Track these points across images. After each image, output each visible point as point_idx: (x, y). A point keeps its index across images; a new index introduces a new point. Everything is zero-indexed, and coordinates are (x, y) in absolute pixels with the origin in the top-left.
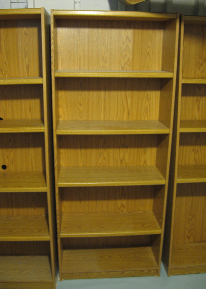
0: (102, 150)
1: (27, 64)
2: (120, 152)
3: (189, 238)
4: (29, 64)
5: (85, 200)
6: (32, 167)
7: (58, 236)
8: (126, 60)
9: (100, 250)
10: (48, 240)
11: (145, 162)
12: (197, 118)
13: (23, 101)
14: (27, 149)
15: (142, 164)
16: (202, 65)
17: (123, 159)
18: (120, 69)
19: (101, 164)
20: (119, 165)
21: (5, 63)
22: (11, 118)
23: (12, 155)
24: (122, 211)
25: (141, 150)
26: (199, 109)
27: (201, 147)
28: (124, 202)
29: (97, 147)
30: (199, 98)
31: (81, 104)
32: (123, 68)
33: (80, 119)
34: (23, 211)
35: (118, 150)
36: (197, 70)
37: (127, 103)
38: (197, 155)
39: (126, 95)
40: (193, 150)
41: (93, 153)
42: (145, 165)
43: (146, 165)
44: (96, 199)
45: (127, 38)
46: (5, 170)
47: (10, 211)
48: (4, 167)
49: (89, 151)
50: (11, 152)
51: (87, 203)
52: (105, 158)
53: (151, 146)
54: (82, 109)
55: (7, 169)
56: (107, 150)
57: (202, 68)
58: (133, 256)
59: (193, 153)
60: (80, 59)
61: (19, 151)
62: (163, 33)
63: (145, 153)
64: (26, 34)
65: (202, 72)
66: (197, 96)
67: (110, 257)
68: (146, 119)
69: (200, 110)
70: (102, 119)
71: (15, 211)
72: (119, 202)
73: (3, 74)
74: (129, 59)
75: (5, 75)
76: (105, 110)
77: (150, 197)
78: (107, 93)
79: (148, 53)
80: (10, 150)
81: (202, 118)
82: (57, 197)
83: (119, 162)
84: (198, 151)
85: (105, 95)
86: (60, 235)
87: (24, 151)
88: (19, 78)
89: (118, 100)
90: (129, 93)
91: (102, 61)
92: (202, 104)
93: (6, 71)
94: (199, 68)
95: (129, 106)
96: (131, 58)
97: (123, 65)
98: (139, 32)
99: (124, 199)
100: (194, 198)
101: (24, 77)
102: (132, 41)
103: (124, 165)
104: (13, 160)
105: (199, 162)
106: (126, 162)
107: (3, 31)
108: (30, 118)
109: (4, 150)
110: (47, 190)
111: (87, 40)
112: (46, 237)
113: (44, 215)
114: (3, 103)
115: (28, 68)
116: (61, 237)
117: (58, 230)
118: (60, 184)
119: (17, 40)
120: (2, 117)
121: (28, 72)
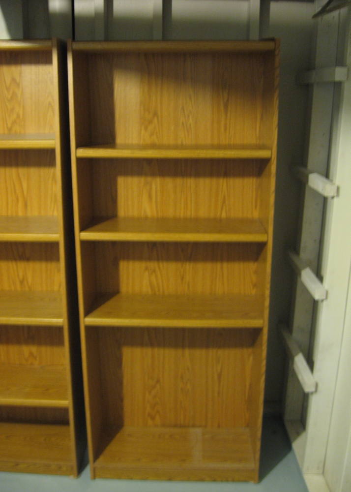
2: (17, 267)
8: (14, 116)
11: (61, 285)
12: (149, 214)
16: (150, 122)
17: (23, 279)
18: (6, 132)
20: (19, 288)
24: (32, 364)
25: (52, 265)
26: (150, 197)
27: (161, 264)
28: (34, 349)
30: (149, 179)
32: (10, 130)
35: (14, 263)
36: (143, 131)
38: (153, 278)
39: (18, 175)
40: (146, 269)
45: (13, 80)
57: (150, 128)
59: (147, 273)
63: (59, 271)
65: (152, 135)
66: (146, 175)
67: (6, 437)
68: (55, 214)
69: (154, 199)
72: (26, 349)
74: (18, 116)
79: (50, 104)
81: (157, 212)
83: (18, 284)
84: (154, 271)
89: (6, 182)
90: (22, 171)
92: (156, 188)
94: (146, 129)
95: (25, 191)
96: (21, 113)
97: (9, 125)
98: (32, 70)
99: (34, 344)
100: (156, 350)
102: (21, 85)
103: (27, 289)
105: (159, 290)
106: (30, 284)
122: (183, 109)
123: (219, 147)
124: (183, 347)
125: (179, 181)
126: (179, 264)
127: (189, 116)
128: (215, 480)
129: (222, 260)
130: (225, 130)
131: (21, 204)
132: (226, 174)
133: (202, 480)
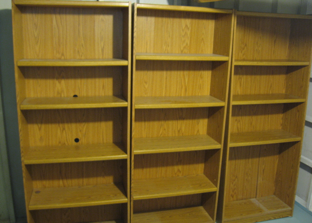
0: (163, 122)
1: (102, 47)
2: (178, 123)
3: (233, 197)
4: (104, 47)
5: (147, 167)
6: (103, 139)
7: (132, 198)
8: (185, 45)
9: (159, 212)
10: (126, 202)
11: (198, 131)
12: (239, 93)
13: (97, 80)
14: (99, 123)
15: (195, 133)
16: (243, 49)
17: (180, 129)
18: (180, 52)
19: (161, 134)
20: (177, 135)
21: (82, 46)
22: (85, 95)
23: (84, 129)
24: (178, 176)
25: (195, 121)
26: (241, 85)
27: (243, 117)
28: (180, 167)
29: (159, 119)
30: (241, 76)
31: (146, 83)
32: (182, 51)
33: (146, 96)
34: (92, 181)
35: (176, 121)
36: (240, 53)
37: (185, 81)
38: (239, 125)
39: (184, 75)
40: (236, 120)
41: (155, 125)
42: (198, 134)
43: (199, 134)
44: (156, 166)
45: (186, 26)
46: (78, 143)
47: (81, 181)
48: (77, 140)
49: (151, 123)
50: (84, 126)
51: (148, 170)
52: (165, 129)
53: (203, 117)
54: (146, 86)
55: (80, 142)
56: (167, 122)
57: (243, 52)
58: (190, 214)
59: (236, 122)
60: (147, 43)
61: (91, 125)
62: (215, 24)
63: (198, 124)
64: (102, 20)
65: (244, 55)
66: (240, 74)
67: (170, 217)
68: (200, 94)
69: (242, 86)
70: (164, 95)
71: (85, 181)
72: (176, 168)
73: (79, 55)
74: (187, 44)
75: (82, 56)
76: (166, 87)
77: (201, 163)
78: (169, 72)
79: (203, 39)
80: (83, 124)
81: (243, 92)
82: (133, 164)
83: (177, 132)
84: (240, 121)
85: (167, 74)
86: (133, 198)
87: (97, 124)
88: (94, 60)
89: (177, 79)
90: (186, 73)
91: (165, 45)
92: (243, 81)
93: (83, 53)
94: (241, 52)
95: (186, 83)
96: (189, 43)
97: (182, 49)
98: (195, 22)
99: (180, 164)
100: (237, 161)
101: (99, 60)
102: (190, 29)
103: (181, 135)
104: (85, 134)
105: (241, 130)
106: (183, 132)
107: (82, 17)
108: (103, 95)
109: (78, 125)
110: (127, 157)
111: (153, 27)
112: (124, 200)
113: (112, 183)
114: (79, 81)
115: (103, 50)
116: (134, 199)
117: (132, 194)
118: (136, 152)
119: (94, 26)
120: (77, 94)
121: (103, 55)
122: (257, 43)
123: (271, 61)
124: (249, 158)
125: (253, 77)
126: (250, 117)
127: (259, 47)
128: (275, 219)
129: (268, 114)
130: (274, 53)
131: (183, 90)
132: (273, 74)
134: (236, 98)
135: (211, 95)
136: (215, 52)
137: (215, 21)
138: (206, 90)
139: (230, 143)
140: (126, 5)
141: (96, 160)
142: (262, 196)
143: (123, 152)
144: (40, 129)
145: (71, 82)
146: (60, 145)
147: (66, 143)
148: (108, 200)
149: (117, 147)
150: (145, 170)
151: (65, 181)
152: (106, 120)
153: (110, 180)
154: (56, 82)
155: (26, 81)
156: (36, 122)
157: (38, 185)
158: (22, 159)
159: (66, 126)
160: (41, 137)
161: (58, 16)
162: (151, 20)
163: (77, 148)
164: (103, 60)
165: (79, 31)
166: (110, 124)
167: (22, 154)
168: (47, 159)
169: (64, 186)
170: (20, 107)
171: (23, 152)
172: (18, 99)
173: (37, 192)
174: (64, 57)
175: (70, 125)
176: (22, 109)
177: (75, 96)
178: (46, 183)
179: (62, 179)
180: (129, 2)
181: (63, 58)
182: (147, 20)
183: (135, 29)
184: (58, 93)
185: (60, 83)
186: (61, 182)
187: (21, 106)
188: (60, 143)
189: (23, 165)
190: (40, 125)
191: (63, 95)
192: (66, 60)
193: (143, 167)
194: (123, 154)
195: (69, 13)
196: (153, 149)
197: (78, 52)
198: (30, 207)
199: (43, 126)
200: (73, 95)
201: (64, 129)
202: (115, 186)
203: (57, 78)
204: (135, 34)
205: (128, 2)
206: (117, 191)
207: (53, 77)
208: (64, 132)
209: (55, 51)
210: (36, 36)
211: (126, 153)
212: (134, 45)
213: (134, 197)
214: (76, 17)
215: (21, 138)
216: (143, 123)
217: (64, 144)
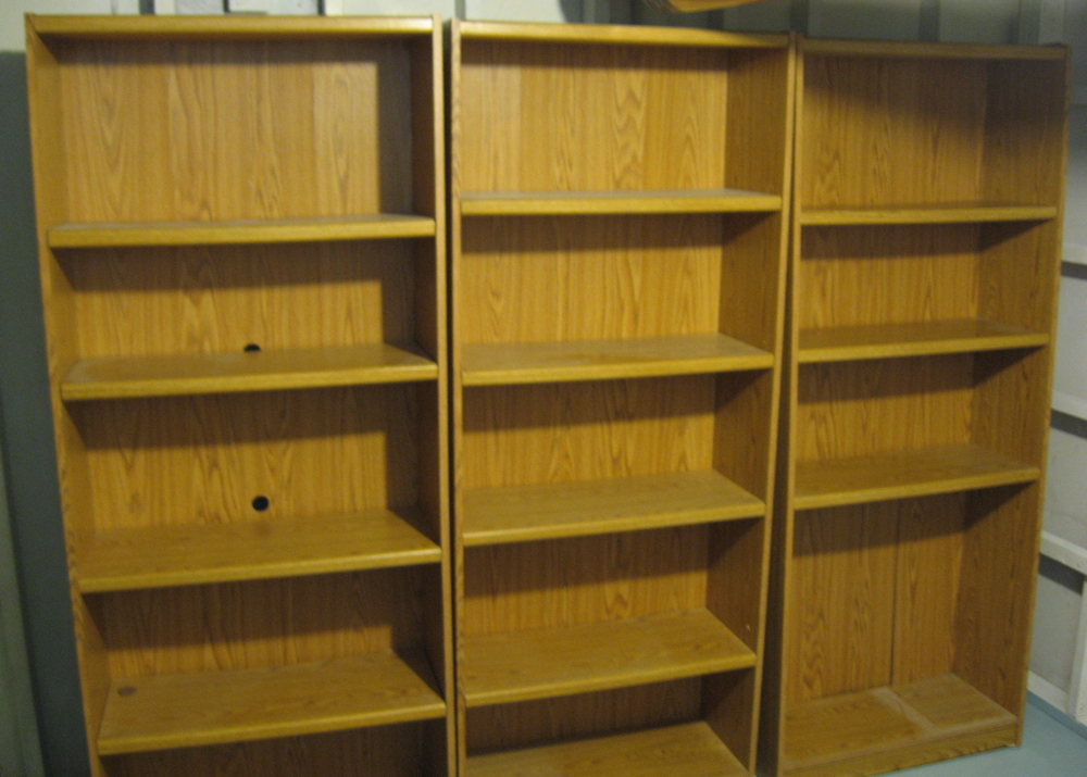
0: (557, 432)
1: (342, 175)
2: (610, 434)
3: (809, 684)
4: (347, 176)
5: (507, 590)
6: (353, 495)
7: (460, 702)
8: (627, 159)
9: (556, 748)
10: (441, 714)
11: (683, 459)
12: (821, 323)
13: (327, 290)
14: (337, 440)
15: (673, 466)
16: (829, 168)
17: (620, 453)
18: (611, 186)
19: (555, 474)
20: (609, 474)
21: (273, 172)
22: (286, 342)
23: (287, 462)
24: (618, 617)
25: (671, 425)
26: (823, 294)
27: (834, 406)
28: (624, 588)
29: (545, 422)
30: (823, 263)
31: (496, 295)
32: (618, 184)
33: (496, 340)
35: (606, 427)
36: (818, 184)
37: (631, 285)
38: (822, 432)
39: (627, 264)
40: (813, 416)
41: (533, 441)
42: (683, 469)
43: (687, 469)
44: (542, 585)
45: (631, 95)
46: (265, 514)
47: (277, 646)
48: (261, 504)
49: (519, 436)
50: (285, 451)
51: (512, 600)
52: (567, 456)
53: (698, 410)
54: (499, 307)
55: (272, 508)
56: (573, 430)
57: (828, 178)
58: (663, 752)
59: (813, 424)
60: (496, 157)
61: (310, 448)
62: (729, 83)
63: (681, 433)
64: (340, 82)
65: (830, 189)
66: (819, 257)
67: (595, 762)
68: (684, 330)
69: (829, 298)
70: (559, 336)
71: (294, 645)
72: (609, 590)
73: (263, 204)
74: (635, 157)
75: (271, 207)
76: (566, 308)
77: (697, 568)
78: (574, 257)
79: (688, 139)
80: (281, 446)
81: (833, 319)
82: (460, 579)
83: (609, 465)
84: (824, 419)
85: (568, 262)
86: (464, 700)
87: (329, 446)
88: (314, 219)
89: (604, 278)
90: (635, 257)
91: (558, 163)
92: (833, 280)
93: (274, 198)
94: (823, 179)
95: (637, 292)
96: (640, 153)
97: (618, 174)
98: (661, 79)
99: (624, 577)
100: (820, 559)
101: (332, 219)
102: (644, 104)
103: (624, 474)
104: (290, 480)
105: (830, 452)
106: (630, 464)
107: (268, 75)
108: (349, 340)
109: (264, 449)
110: (441, 555)
111: (515, 101)
112: (432, 707)
113: (389, 651)
114: (262, 296)
115: (343, 186)
116: (469, 705)
117: (459, 684)
118: (471, 536)
119: (312, 102)
120: (257, 340)
121: (344, 200)
122: (875, 148)
123: (925, 206)
124: (860, 547)
125: (866, 264)
126: (860, 405)
127: (882, 159)
128: (961, 755)
129: (923, 392)
130: (933, 180)
131: (627, 317)
132: (933, 251)
133: (943, 759)
134: (812, 337)
135: (722, 330)
136: (732, 182)
137: (729, 77)
138: (708, 315)
139: (797, 494)
140: (423, 25)
141: (331, 569)
142: (911, 680)
143: (424, 539)
144: (129, 468)
145: (237, 299)
146: (202, 521)
147: (223, 514)
148: (379, 708)
149: (401, 522)
150: (501, 600)
151: (223, 650)
152: (362, 428)
153: (378, 640)
154: (185, 300)
155: (79, 299)
156: (118, 446)
157: (126, 665)
158: (72, 574)
159: (222, 453)
160: (135, 497)
161: (186, 72)
162: (509, 79)
163: (263, 530)
164: (347, 218)
165: (259, 122)
166: (376, 443)
167: (71, 558)
168: (159, 570)
169: (220, 667)
170: (61, 391)
171: (72, 550)
172: (53, 364)
173: (126, 691)
174: (210, 213)
175: (234, 451)
176: (67, 396)
177: (252, 348)
178: (157, 658)
179: (213, 641)
180: (435, 17)
181: (205, 215)
182: (494, 79)
183: (456, 110)
184: (192, 340)
185: (196, 303)
186: (208, 653)
187: (66, 387)
188: (201, 513)
189: (75, 595)
190: (128, 454)
191: (207, 347)
192: (215, 222)
193: (493, 593)
194: (425, 546)
195: (226, 60)
196: (530, 525)
197: (259, 193)
198: (101, 743)
199: (141, 458)
200: (241, 343)
201: (215, 465)
202: (400, 662)
203: (187, 288)
204: (456, 128)
205: (431, 17)
206: (408, 676)
207: (172, 283)
208: (215, 474)
209: (177, 194)
210: (110, 140)
211: (437, 541)
212: (455, 164)
213: (468, 697)
214: (249, 72)
215: (66, 500)
216: (491, 437)
217: (218, 518)
